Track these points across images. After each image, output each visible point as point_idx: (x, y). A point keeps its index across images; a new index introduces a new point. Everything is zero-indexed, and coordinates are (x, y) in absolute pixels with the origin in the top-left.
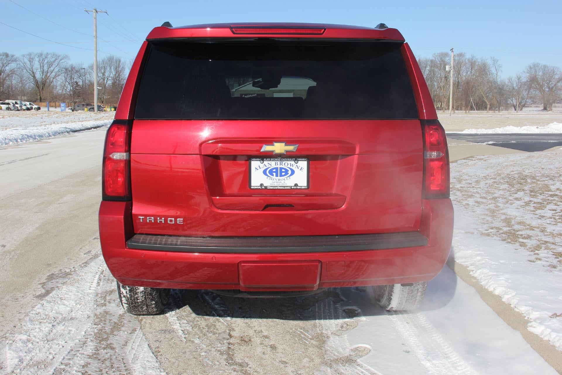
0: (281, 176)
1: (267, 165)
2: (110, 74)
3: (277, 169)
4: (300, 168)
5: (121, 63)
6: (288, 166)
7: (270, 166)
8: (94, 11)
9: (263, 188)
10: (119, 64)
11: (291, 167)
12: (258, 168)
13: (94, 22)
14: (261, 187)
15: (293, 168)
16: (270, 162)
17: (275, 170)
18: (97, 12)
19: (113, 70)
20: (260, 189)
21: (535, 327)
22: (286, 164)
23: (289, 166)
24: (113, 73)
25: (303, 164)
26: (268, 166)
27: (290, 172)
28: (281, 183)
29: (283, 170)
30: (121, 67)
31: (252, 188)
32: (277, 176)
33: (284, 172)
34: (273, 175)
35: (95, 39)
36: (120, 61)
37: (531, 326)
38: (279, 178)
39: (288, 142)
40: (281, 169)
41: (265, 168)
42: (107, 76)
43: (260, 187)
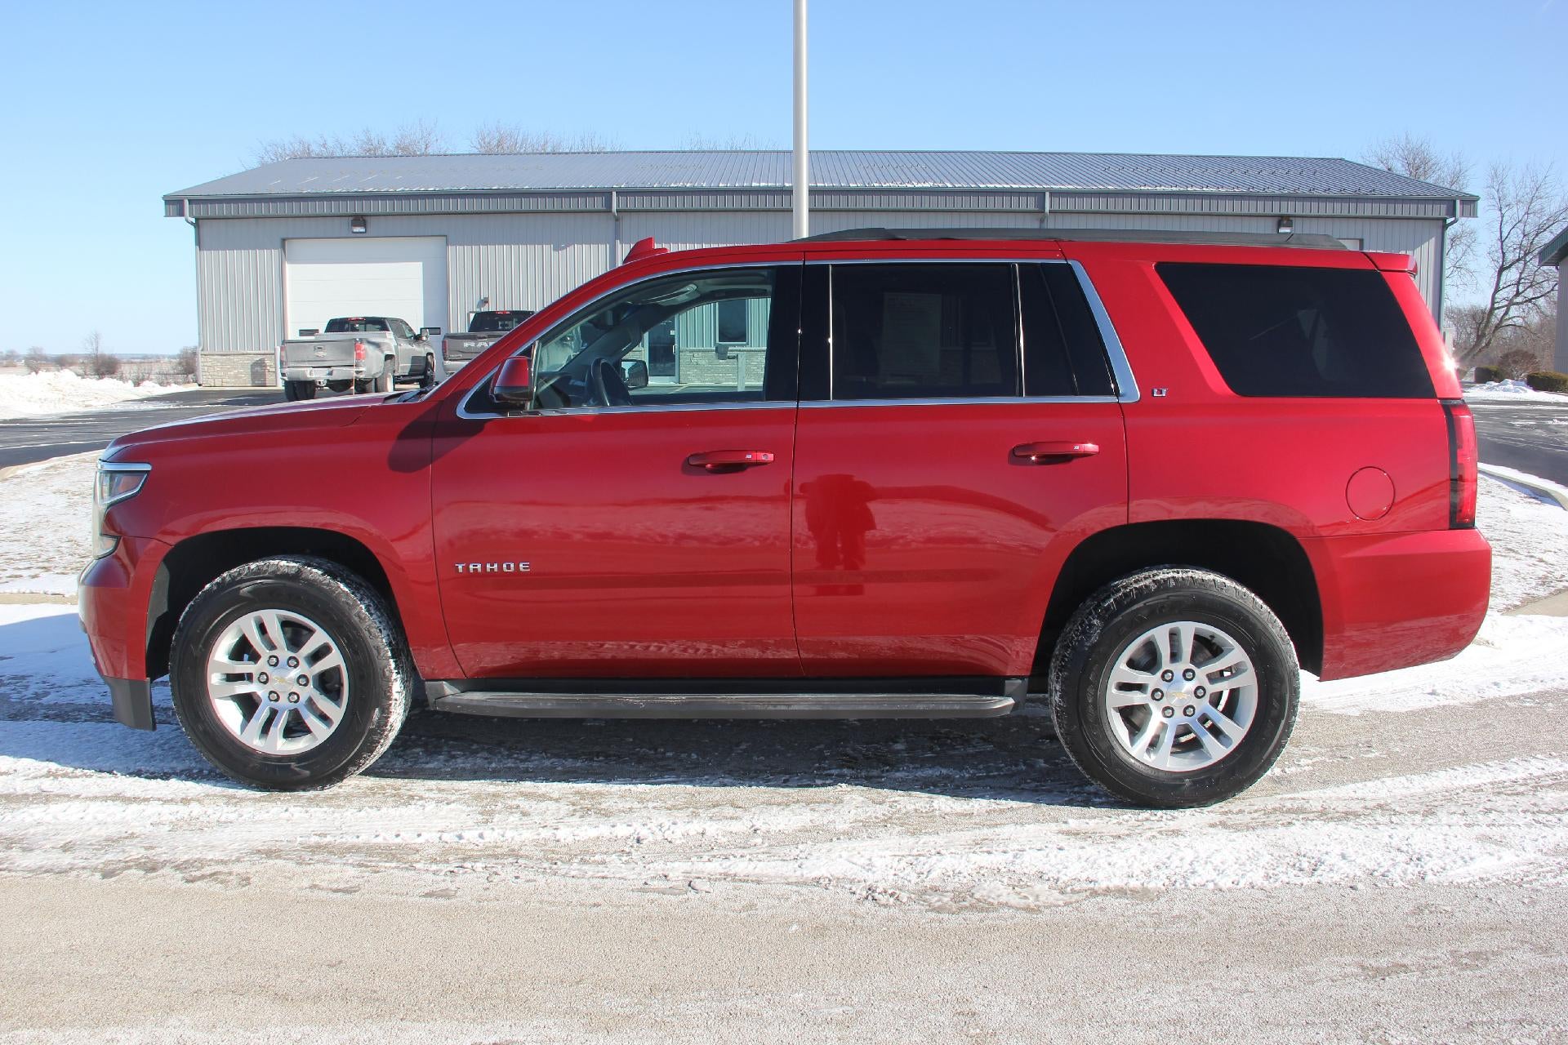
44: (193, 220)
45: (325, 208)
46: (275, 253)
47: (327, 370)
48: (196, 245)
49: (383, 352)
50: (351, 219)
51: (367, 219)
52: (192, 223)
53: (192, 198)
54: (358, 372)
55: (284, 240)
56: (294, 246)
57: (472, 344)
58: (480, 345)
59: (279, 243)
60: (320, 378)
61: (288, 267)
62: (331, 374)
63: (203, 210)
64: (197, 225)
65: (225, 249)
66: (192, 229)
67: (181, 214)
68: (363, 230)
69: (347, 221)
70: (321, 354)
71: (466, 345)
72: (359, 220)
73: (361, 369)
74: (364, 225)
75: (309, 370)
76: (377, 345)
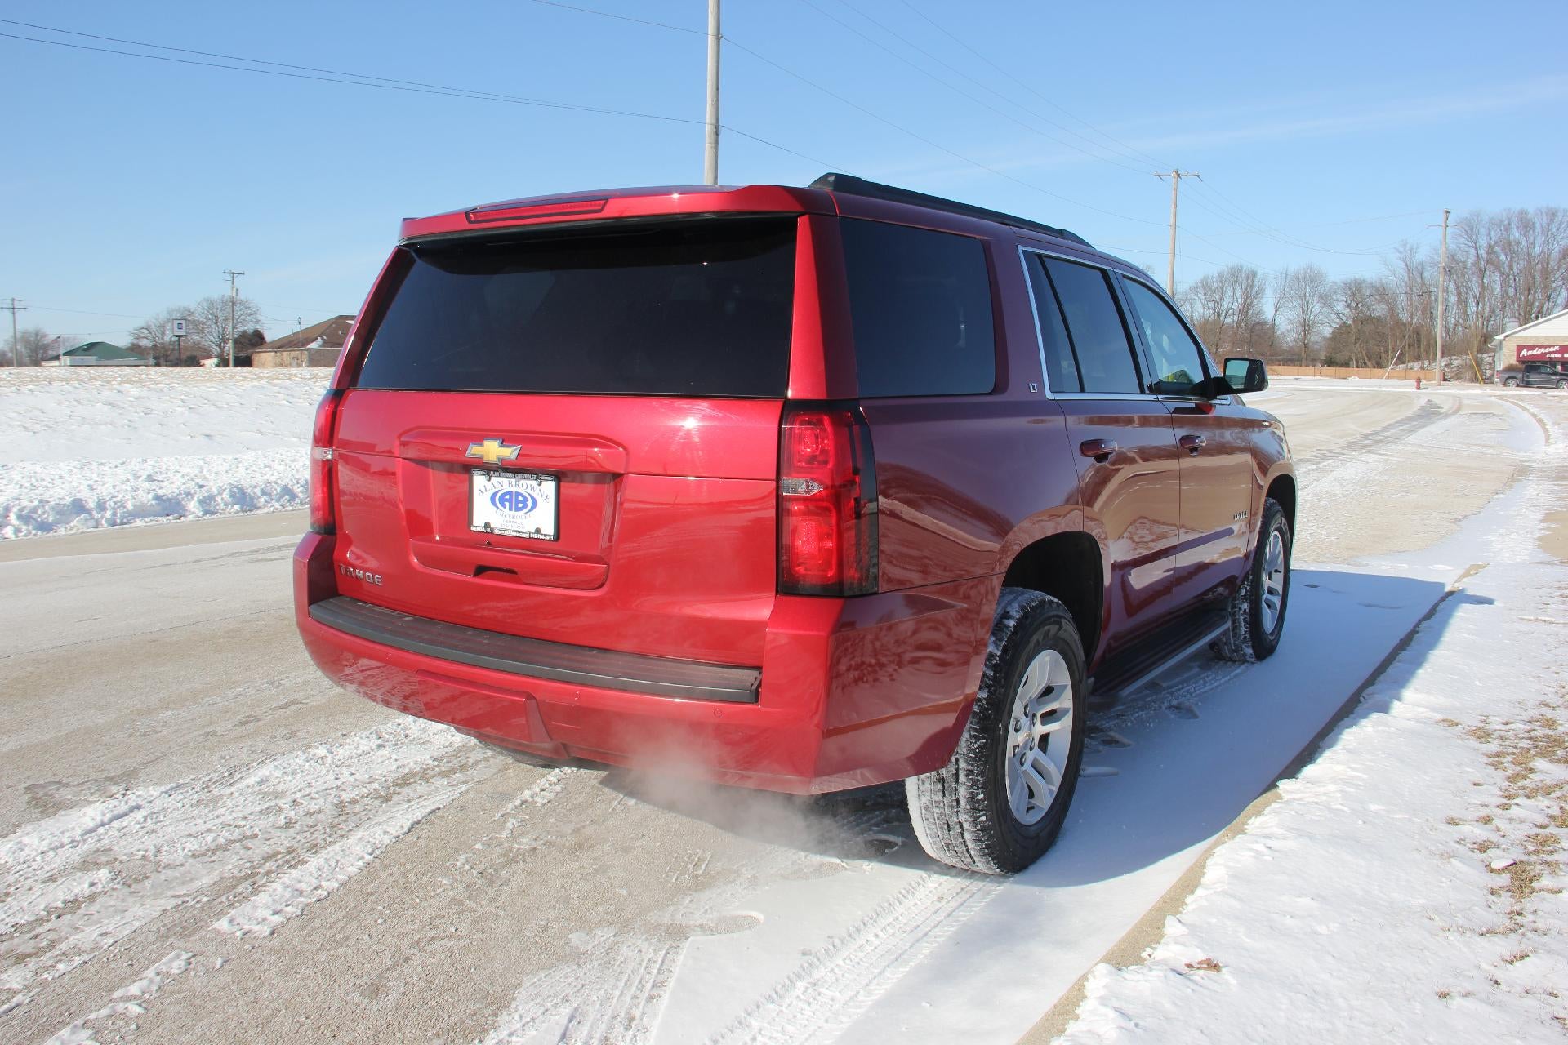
0: (518, 509)
1: (496, 485)
2: (1232, 302)
3: (510, 493)
4: (545, 497)
5: (1256, 280)
6: (527, 491)
7: (501, 488)
8: (1174, 174)
9: (489, 530)
10: (1253, 281)
11: (532, 493)
12: (483, 491)
13: (1173, 197)
14: (486, 529)
15: (535, 495)
16: (500, 480)
17: (507, 497)
18: (1178, 175)
19: (1238, 294)
20: (484, 532)
22: (525, 486)
23: (529, 491)
24: (1239, 300)
25: (549, 486)
26: (498, 487)
27: (530, 503)
28: (514, 525)
29: (521, 498)
30: (1256, 288)
31: (473, 529)
32: (511, 509)
33: (521, 502)
34: (504, 506)
35: (1172, 232)
36: (1254, 274)
38: (513, 513)
39: (505, 441)
40: (518, 494)
41: (494, 491)
42: (1226, 306)
43: (483, 530)
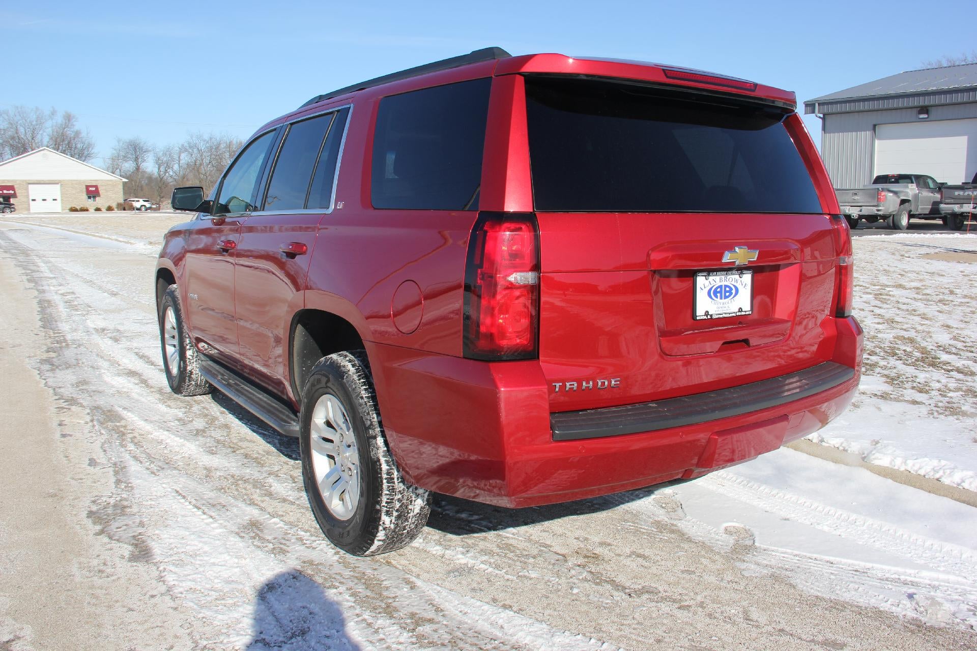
0: (726, 297)
1: (712, 282)
3: (721, 286)
4: (744, 285)
7: (715, 284)
9: (708, 317)
11: (735, 284)
12: (703, 288)
15: (737, 285)
16: (714, 277)
20: (705, 319)
21: (880, 459)
22: (731, 280)
23: (733, 283)
25: (747, 279)
26: (713, 284)
27: (734, 291)
28: (725, 309)
31: (698, 318)
32: (721, 298)
33: (728, 292)
34: (717, 297)
37: (875, 459)
38: (723, 300)
41: (711, 286)
43: (705, 317)
44: (821, 116)
45: (900, 103)
46: (869, 133)
47: (859, 208)
48: (822, 130)
49: (899, 197)
50: (919, 109)
51: (929, 108)
52: (820, 117)
53: (821, 102)
54: (878, 210)
55: (875, 126)
56: (881, 130)
57: (961, 193)
58: (966, 193)
59: (871, 127)
60: (854, 213)
61: (877, 142)
62: (861, 211)
63: (826, 109)
64: (824, 119)
65: (839, 132)
66: (820, 121)
67: (813, 112)
68: (926, 116)
69: (915, 111)
70: (856, 197)
71: (957, 193)
72: (924, 110)
73: (880, 208)
74: (927, 112)
75: (848, 207)
76: (895, 193)
